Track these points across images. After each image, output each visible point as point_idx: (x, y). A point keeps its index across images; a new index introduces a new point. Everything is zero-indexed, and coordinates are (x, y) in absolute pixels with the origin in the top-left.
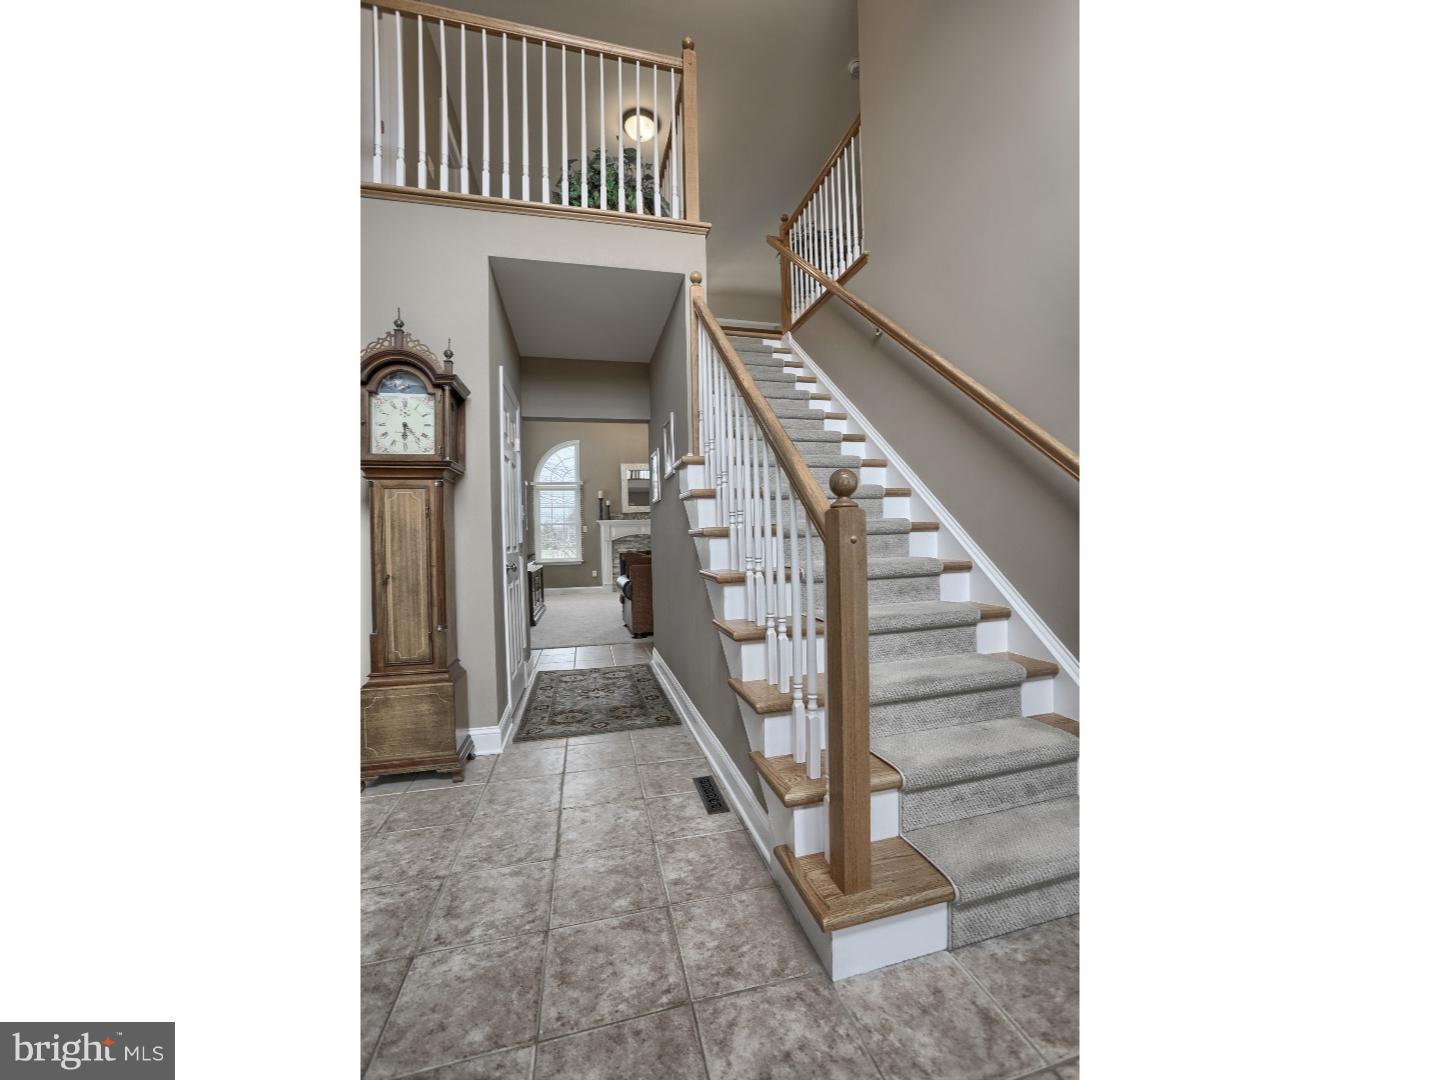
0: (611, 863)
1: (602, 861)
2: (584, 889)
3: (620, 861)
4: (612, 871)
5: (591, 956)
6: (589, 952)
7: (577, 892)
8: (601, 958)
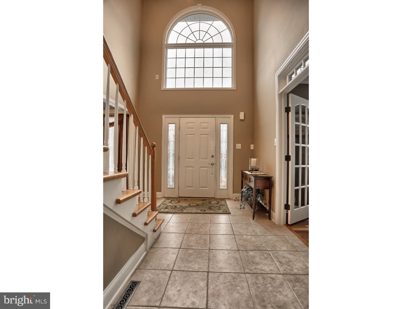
0: (190, 265)
1: (193, 267)
2: (200, 258)
3: (187, 265)
4: (191, 262)
5: (200, 242)
6: (201, 243)
7: (202, 257)
8: (198, 242)
